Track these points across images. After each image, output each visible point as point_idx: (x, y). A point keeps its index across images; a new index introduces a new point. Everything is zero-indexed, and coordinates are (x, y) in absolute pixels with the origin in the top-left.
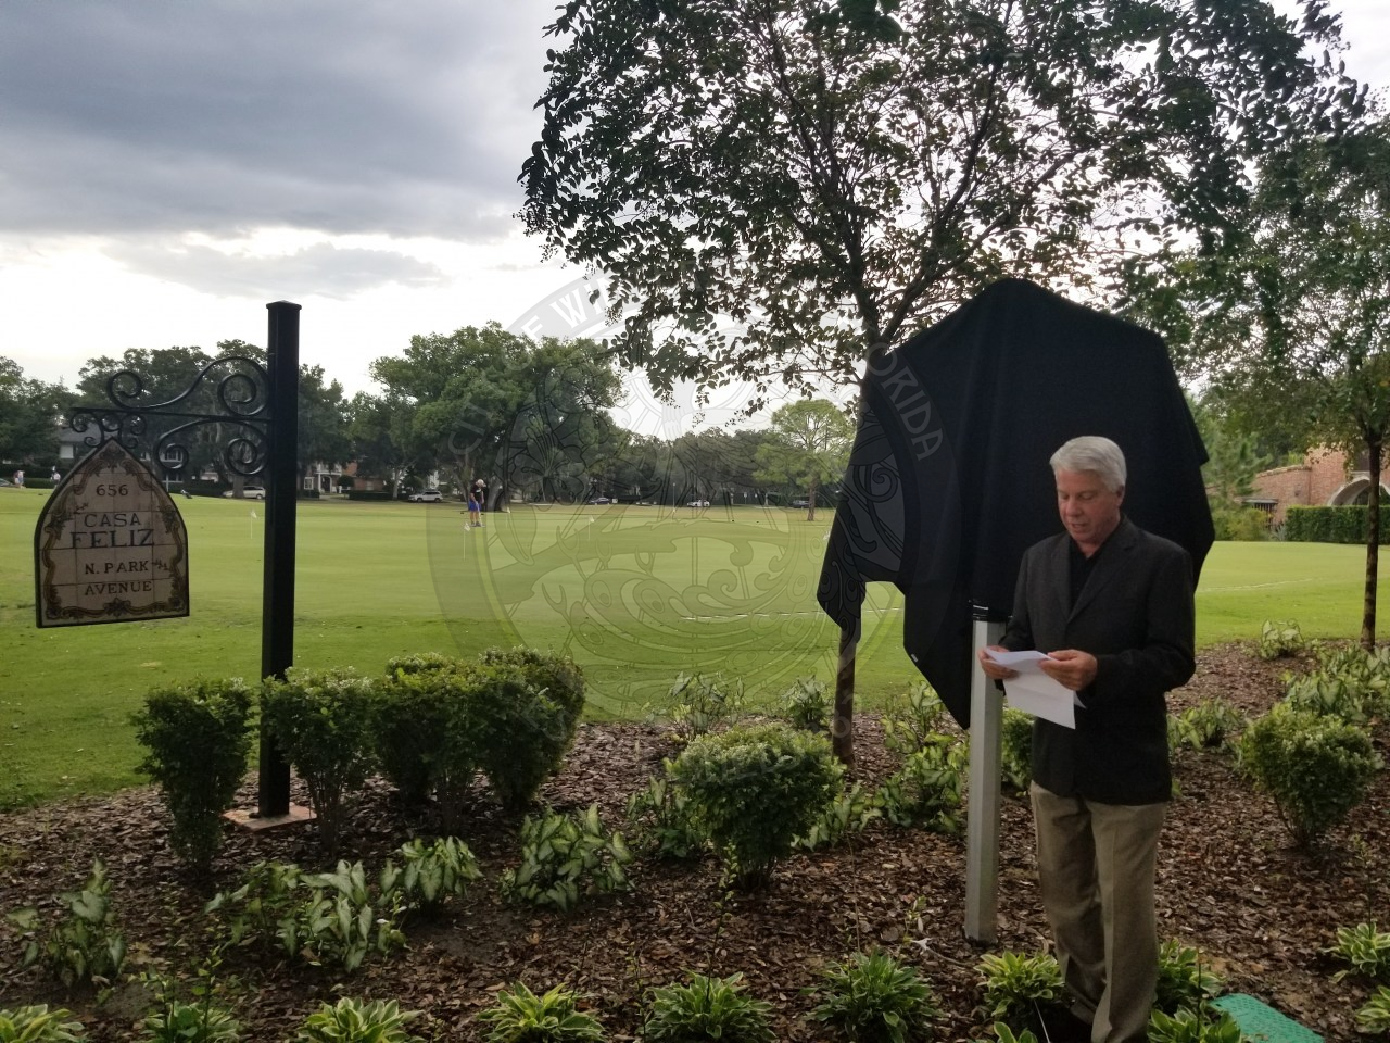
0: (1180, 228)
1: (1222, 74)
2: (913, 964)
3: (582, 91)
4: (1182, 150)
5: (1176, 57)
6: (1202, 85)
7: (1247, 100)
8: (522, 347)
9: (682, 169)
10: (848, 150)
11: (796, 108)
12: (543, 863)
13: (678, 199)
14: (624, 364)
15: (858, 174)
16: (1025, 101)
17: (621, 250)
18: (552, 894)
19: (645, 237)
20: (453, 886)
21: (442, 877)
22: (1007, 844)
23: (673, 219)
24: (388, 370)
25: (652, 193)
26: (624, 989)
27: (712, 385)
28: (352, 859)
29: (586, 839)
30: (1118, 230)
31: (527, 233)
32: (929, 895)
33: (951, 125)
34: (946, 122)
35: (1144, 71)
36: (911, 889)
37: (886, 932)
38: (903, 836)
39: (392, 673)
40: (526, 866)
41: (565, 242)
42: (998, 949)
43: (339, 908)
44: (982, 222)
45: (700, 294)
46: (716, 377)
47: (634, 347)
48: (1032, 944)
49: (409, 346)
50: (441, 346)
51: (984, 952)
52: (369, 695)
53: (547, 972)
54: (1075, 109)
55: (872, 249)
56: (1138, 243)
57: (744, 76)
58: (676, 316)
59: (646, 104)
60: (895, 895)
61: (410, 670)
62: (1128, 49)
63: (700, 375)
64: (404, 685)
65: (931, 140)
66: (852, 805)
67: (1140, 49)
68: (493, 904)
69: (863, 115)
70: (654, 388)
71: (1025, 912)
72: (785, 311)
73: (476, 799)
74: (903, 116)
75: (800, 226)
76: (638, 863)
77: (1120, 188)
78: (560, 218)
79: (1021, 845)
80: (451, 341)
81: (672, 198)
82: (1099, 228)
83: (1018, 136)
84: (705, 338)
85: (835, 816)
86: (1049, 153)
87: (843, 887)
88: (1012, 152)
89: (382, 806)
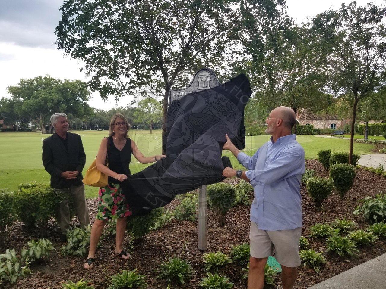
0: (247, 54)
1: (257, 12)
2: (185, 259)
3: (74, 6)
4: (247, 32)
5: (245, 7)
6: (252, 15)
7: (263, 20)
8: (58, 82)
9: (107, 31)
10: (157, 28)
11: (142, 16)
12: (74, 243)
13: (107, 40)
14: (92, 90)
15: (160, 35)
16: (206, 17)
17: (89, 55)
18: (78, 252)
19: (96, 52)
20: (46, 253)
21: (42, 251)
22: (208, 222)
23: (105, 46)
24: (14, 90)
25: (98, 38)
26: (102, 277)
27: (120, 96)
28: (11, 248)
29: (87, 235)
30: (232, 54)
31: (58, 49)
32: (188, 238)
33: (186, 22)
34: (185, 21)
35: (237, 10)
36: (184, 238)
37: (177, 251)
38: (181, 223)
39: (20, 189)
40: (69, 245)
41: (71, 52)
42: (207, 251)
43: (7, 265)
44: (196, 50)
45: (115, 69)
46: (121, 94)
47: (95, 85)
48: (216, 249)
49: (20, 82)
50: (30, 82)
51: (204, 253)
52: (13, 197)
53: (78, 275)
54: (220, 19)
55: (165, 57)
56: (237, 58)
57: (125, 4)
58: (108, 76)
59: (95, 11)
60: (179, 240)
61: (26, 187)
62: (233, 4)
63: (116, 93)
64: (24, 193)
65: (181, 26)
66: (166, 216)
67: (236, 4)
68: (59, 257)
69: (161, 18)
70: (102, 97)
71: (214, 240)
72: (141, 74)
73: (51, 225)
74: (173, 19)
75: (144, 49)
76: (104, 240)
77: (232, 42)
78: (69, 45)
79: (212, 222)
80: (34, 81)
81: (104, 40)
82: (227, 54)
83: (204, 26)
84: (117, 82)
85: (162, 220)
86: (212, 32)
87: (165, 239)
88: (204, 31)
89: (20, 230)
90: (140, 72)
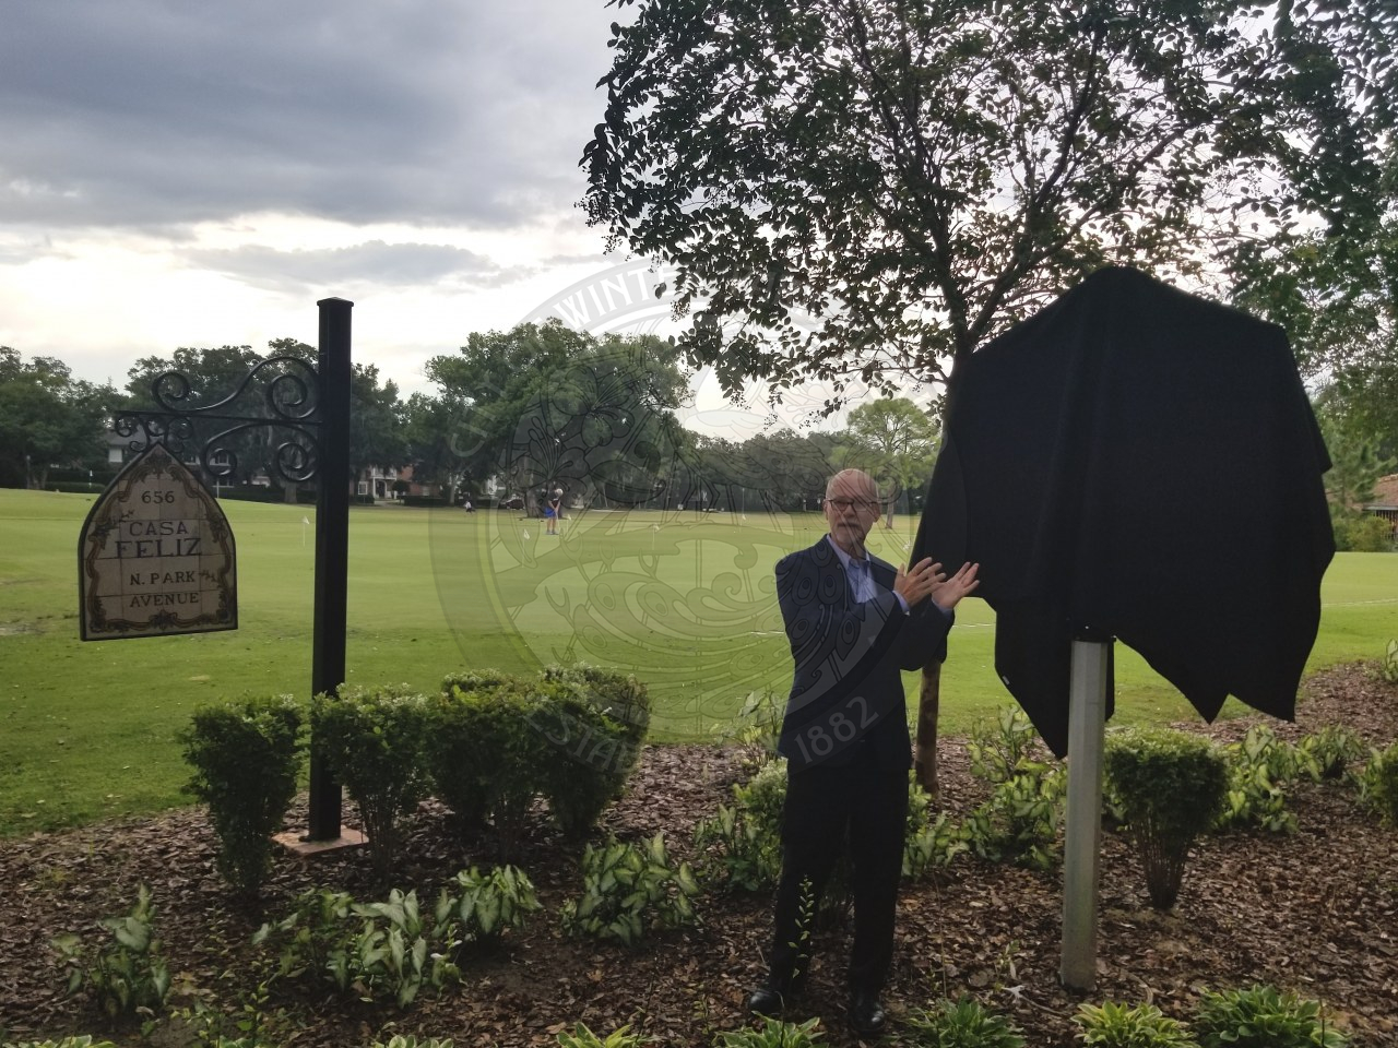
0: (1301, 210)
1: (1349, 39)
2: (1003, 1012)
3: (648, 69)
4: (1303, 123)
5: (1297, 21)
6: (1326, 49)
7: (1376, 70)
8: (584, 345)
9: (754, 152)
10: (935, 129)
11: (878, 84)
12: (606, 894)
13: (750, 185)
14: (691, 362)
15: (945, 155)
16: (1129, 72)
18: (615, 927)
19: (714, 226)
20: (511, 917)
21: (500, 908)
22: (1106, 882)
23: (745, 207)
24: (443, 369)
25: (722, 179)
26: (692, 1031)
27: (786, 384)
28: (405, 888)
29: (651, 870)
30: (1233, 212)
31: (589, 223)
32: (1021, 936)
33: (1046, 101)
34: (1041, 97)
35: (1261, 38)
36: (1001, 930)
37: (974, 976)
38: (992, 872)
39: (448, 691)
40: (588, 898)
41: (630, 232)
42: (1097, 998)
43: (391, 941)
44: (1081, 205)
45: (774, 286)
46: (790, 376)
47: (703, 344)
48: (1135, 993)
49: (466, 344)
50: (499, 343)
51: (1082, 1001)
52: (424, 714)
53: (610, 1012)
54: (1185, 80)
55: (960, 236)
56: (1255, 226)
57: (821, 51)
58: (747, 311)
59: (716, 83)
60: (984, 936)
61: (466, 687)
62: (1244, 13)
63: (773, 374)
64: (460, 704)
65: (1025, 117)
66: (936, 838)
67: (1258, 14)
68: (553, 937)
69: (950, 91)
70: (724, 388)
71: (1126, 957)
72: (865, 304)
73: (535, 824)
74: (995, 91)
75: (882, 212)
76: (706, 896)
77: (1233, 166)
78: (625, 207)
79: (1120, 884)
80: (509, 339)
81: (743, 184)
82: (1212, 211)
83: (1121, 111)
84: (779, 334)
85: (918, 849)
86: (1156, 129)
87: (927, 927)
88: (1113, 129)
89: (436, 830)
90: (864, 296)
